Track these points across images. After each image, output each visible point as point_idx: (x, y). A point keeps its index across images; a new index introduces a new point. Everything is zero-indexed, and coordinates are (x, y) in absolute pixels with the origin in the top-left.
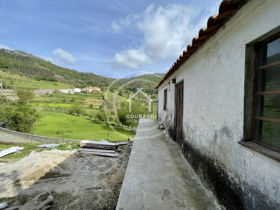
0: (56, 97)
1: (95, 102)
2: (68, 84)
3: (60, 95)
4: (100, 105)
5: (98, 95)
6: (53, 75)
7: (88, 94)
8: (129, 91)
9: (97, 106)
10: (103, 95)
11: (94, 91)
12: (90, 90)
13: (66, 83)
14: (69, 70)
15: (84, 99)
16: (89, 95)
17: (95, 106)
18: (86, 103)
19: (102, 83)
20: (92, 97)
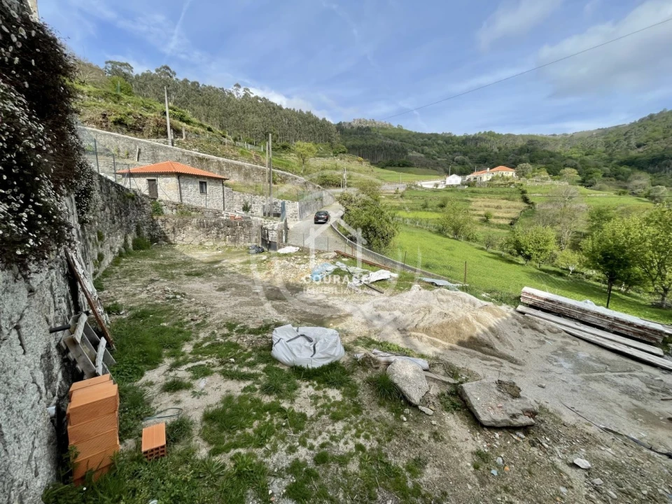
0: (410, 199)
1: (498, 207)
2: (432, 168)
3: (418, 194)
4: (513, 215)
5: (506, 189)
6: (406, 152)
7: (480, 187)
8: (626, 169)
9: (502, 218)
10: (524, 189)
11: (497, 179)
12: (486, 176)
13: (428, 168)
14: (436, 135)
15: (469, 201)
16: (481, 190)
17: (495, 218)
18: (472, 210)
19: (520, 155)
20: (490, 196)
